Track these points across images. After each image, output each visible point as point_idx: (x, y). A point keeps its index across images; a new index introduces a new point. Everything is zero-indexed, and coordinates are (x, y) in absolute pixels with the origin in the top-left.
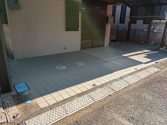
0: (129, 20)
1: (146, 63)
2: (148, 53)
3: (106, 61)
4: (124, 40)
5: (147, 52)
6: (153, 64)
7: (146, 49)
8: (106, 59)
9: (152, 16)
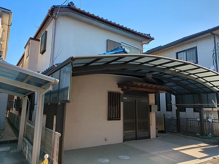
0: (176, 108)
1: (201, 159)
2: (204, 148)
3: (154, 155)
4: (175, 131)
5: (204, 146)
6: (210, 159)
7: (202, 142)
8: (153, 153)
9: (200, 104)
